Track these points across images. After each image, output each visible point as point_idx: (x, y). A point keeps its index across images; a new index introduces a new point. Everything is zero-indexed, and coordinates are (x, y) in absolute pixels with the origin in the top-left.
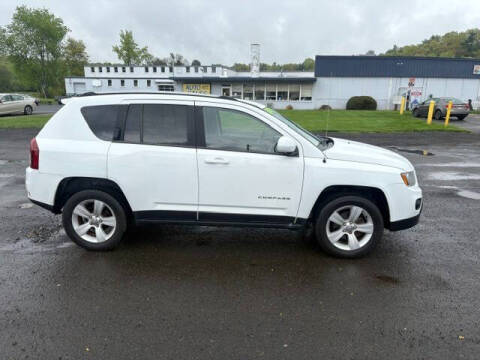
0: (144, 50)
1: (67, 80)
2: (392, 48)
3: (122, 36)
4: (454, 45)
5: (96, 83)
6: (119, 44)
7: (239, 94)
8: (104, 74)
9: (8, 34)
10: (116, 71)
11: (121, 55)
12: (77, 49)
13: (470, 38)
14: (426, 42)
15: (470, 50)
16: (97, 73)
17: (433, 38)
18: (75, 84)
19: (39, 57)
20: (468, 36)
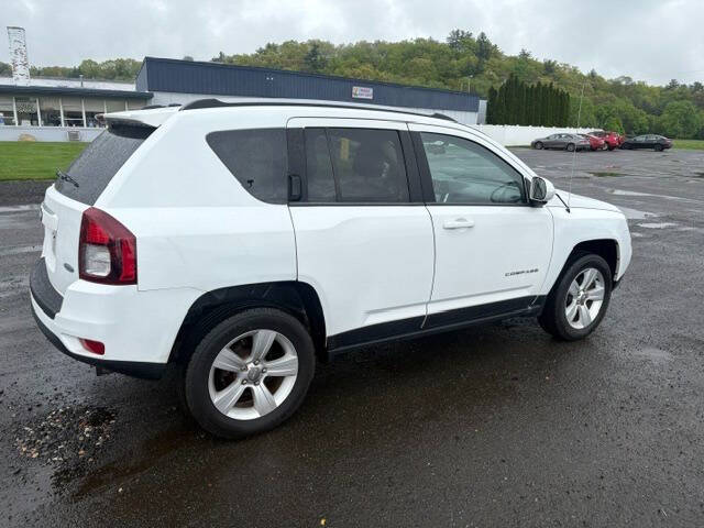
2: (218, 56)
4: (297, 58)
13: (313, 51)
14: (261, 51)
15: (315, 67)
17: (269, 46)
20: (310, 49)
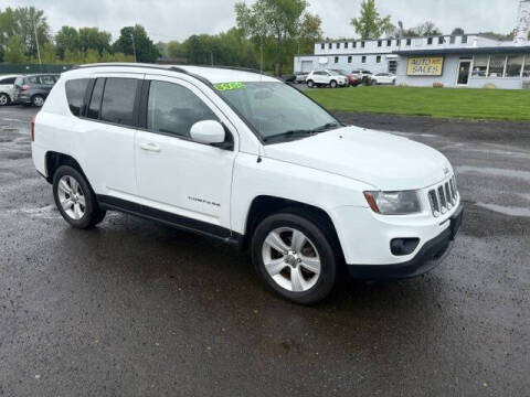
0: (386, 20)
1: (296, 59)
3: (364, 6)
5: (323, 60)
6: (358, 16)
7: (483, 68)
8: (334, 50)
9: (252, 14)
10: (346, 46)
11: (358, 28)
12: (313, 24)
16: (327, 50)
18: (303, 62)
19: (277, 36)
